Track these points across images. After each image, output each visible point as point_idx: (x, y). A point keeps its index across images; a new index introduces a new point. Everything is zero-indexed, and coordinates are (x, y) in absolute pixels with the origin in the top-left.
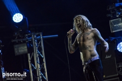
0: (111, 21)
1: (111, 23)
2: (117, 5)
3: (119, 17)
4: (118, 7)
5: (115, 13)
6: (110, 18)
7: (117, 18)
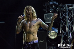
0: (46, 14)
1: (46, 16)
2: (51, 3)
3: (52, 12)
4: (51, 4)
5: (49, 9)
6: (45, 13)
7: (50, 13)
